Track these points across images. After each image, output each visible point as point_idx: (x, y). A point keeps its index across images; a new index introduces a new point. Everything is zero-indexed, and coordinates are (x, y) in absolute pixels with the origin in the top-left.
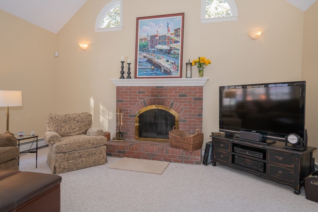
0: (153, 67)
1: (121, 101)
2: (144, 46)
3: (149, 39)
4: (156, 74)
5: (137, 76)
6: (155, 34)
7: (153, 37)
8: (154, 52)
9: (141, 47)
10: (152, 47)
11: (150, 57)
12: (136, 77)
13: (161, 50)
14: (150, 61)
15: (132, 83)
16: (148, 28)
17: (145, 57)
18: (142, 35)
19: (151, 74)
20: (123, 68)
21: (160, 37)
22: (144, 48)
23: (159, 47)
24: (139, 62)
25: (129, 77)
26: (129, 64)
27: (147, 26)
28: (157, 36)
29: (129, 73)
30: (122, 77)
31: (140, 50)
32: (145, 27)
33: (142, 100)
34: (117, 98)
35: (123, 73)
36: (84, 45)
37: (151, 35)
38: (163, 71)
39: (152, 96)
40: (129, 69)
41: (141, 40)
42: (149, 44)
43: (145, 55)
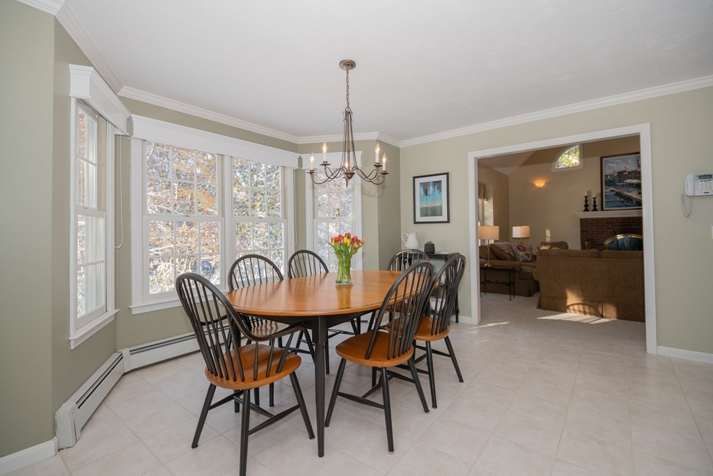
0: (622, 200)
1: (586, 231)
2: (610, 181)
3: (616, 174)
4: (627, 206)
5: (604, 209)
6: (623, 169)
7: (620, 173)
8: (623, 186)
9: (607, 182)
10: (620, 181)
11: (619, 191)
12: (602, 209)
13: (631, 185)
14: (618, 194)
15: (591, 215)
16: (614, 165)
17: (612, 191)
18: (607, 171)
19: (620, 206)
20: (586, 201)
21: (629, 173)
22: (610, 183)
23: (629, 181)
24: (606, 196)
25: (595, 210)
26: (595, 198)
27: (612, 163)
28: (625, 171)
29: (595, 206)
30: (586, 210)
31: (606, 185)
32: (611, 164)
33: (611, 230)
34: (581, 229)
35: (586, 206)
36: (540, 184)
37: (619, 170)
38: (634, 202)
39: (623, 226)
40: (595, 202)
41: (607, 176)
42: (617, 179)
43: (612, 189)
